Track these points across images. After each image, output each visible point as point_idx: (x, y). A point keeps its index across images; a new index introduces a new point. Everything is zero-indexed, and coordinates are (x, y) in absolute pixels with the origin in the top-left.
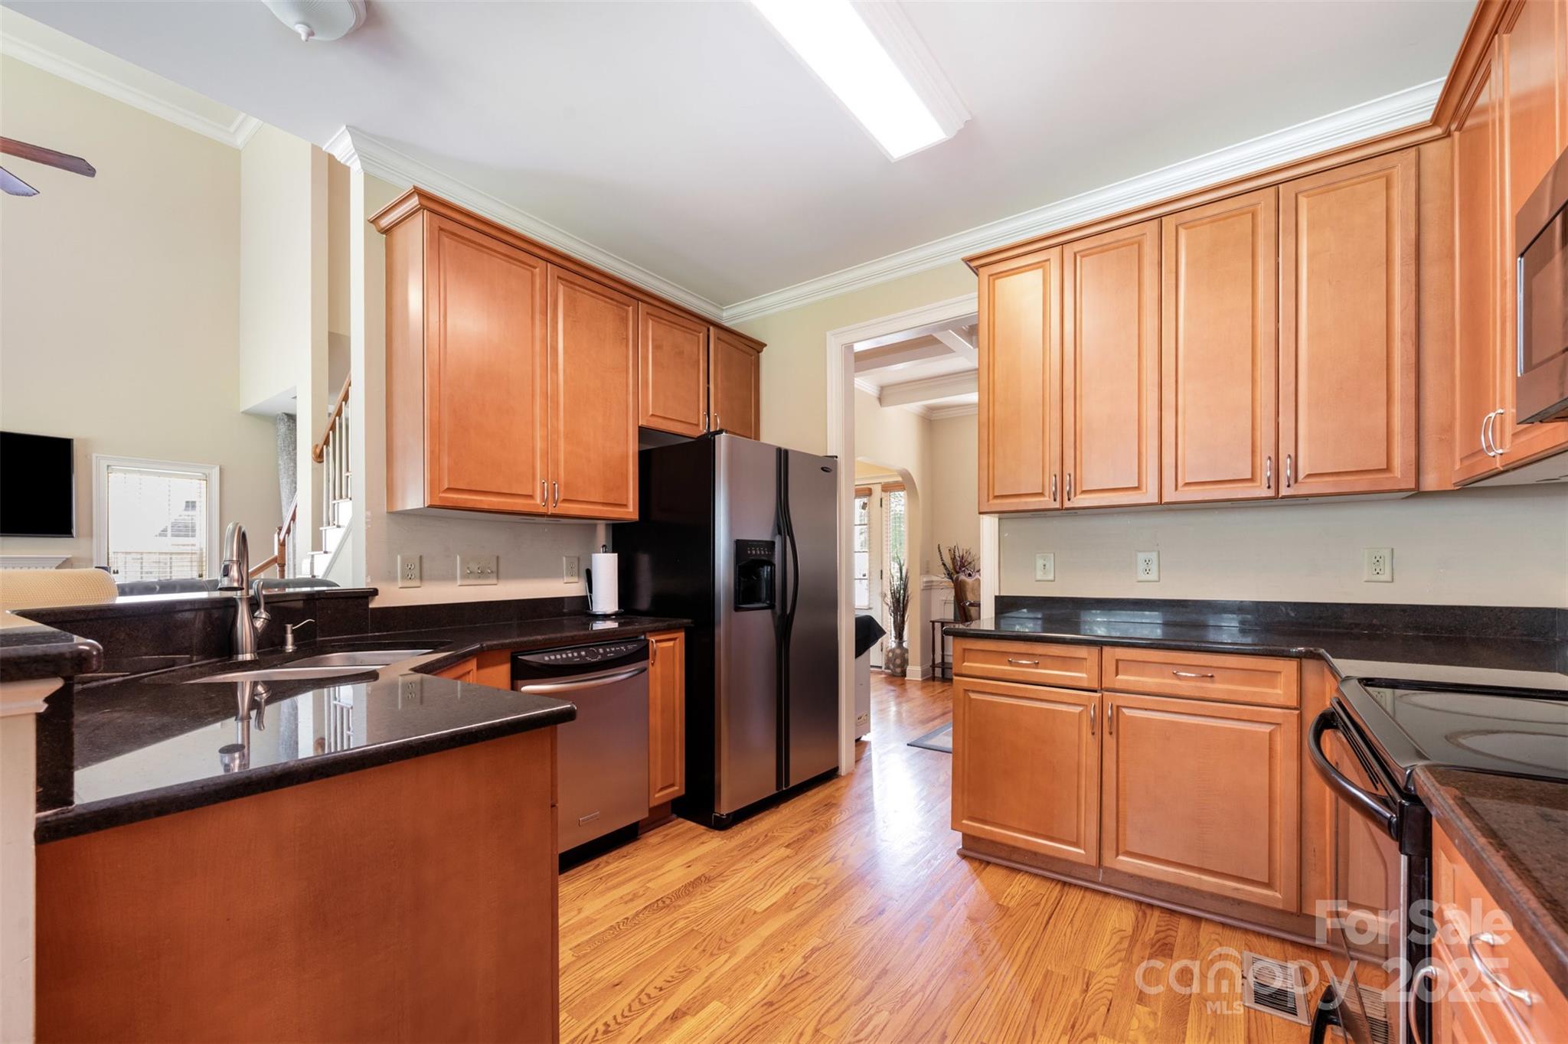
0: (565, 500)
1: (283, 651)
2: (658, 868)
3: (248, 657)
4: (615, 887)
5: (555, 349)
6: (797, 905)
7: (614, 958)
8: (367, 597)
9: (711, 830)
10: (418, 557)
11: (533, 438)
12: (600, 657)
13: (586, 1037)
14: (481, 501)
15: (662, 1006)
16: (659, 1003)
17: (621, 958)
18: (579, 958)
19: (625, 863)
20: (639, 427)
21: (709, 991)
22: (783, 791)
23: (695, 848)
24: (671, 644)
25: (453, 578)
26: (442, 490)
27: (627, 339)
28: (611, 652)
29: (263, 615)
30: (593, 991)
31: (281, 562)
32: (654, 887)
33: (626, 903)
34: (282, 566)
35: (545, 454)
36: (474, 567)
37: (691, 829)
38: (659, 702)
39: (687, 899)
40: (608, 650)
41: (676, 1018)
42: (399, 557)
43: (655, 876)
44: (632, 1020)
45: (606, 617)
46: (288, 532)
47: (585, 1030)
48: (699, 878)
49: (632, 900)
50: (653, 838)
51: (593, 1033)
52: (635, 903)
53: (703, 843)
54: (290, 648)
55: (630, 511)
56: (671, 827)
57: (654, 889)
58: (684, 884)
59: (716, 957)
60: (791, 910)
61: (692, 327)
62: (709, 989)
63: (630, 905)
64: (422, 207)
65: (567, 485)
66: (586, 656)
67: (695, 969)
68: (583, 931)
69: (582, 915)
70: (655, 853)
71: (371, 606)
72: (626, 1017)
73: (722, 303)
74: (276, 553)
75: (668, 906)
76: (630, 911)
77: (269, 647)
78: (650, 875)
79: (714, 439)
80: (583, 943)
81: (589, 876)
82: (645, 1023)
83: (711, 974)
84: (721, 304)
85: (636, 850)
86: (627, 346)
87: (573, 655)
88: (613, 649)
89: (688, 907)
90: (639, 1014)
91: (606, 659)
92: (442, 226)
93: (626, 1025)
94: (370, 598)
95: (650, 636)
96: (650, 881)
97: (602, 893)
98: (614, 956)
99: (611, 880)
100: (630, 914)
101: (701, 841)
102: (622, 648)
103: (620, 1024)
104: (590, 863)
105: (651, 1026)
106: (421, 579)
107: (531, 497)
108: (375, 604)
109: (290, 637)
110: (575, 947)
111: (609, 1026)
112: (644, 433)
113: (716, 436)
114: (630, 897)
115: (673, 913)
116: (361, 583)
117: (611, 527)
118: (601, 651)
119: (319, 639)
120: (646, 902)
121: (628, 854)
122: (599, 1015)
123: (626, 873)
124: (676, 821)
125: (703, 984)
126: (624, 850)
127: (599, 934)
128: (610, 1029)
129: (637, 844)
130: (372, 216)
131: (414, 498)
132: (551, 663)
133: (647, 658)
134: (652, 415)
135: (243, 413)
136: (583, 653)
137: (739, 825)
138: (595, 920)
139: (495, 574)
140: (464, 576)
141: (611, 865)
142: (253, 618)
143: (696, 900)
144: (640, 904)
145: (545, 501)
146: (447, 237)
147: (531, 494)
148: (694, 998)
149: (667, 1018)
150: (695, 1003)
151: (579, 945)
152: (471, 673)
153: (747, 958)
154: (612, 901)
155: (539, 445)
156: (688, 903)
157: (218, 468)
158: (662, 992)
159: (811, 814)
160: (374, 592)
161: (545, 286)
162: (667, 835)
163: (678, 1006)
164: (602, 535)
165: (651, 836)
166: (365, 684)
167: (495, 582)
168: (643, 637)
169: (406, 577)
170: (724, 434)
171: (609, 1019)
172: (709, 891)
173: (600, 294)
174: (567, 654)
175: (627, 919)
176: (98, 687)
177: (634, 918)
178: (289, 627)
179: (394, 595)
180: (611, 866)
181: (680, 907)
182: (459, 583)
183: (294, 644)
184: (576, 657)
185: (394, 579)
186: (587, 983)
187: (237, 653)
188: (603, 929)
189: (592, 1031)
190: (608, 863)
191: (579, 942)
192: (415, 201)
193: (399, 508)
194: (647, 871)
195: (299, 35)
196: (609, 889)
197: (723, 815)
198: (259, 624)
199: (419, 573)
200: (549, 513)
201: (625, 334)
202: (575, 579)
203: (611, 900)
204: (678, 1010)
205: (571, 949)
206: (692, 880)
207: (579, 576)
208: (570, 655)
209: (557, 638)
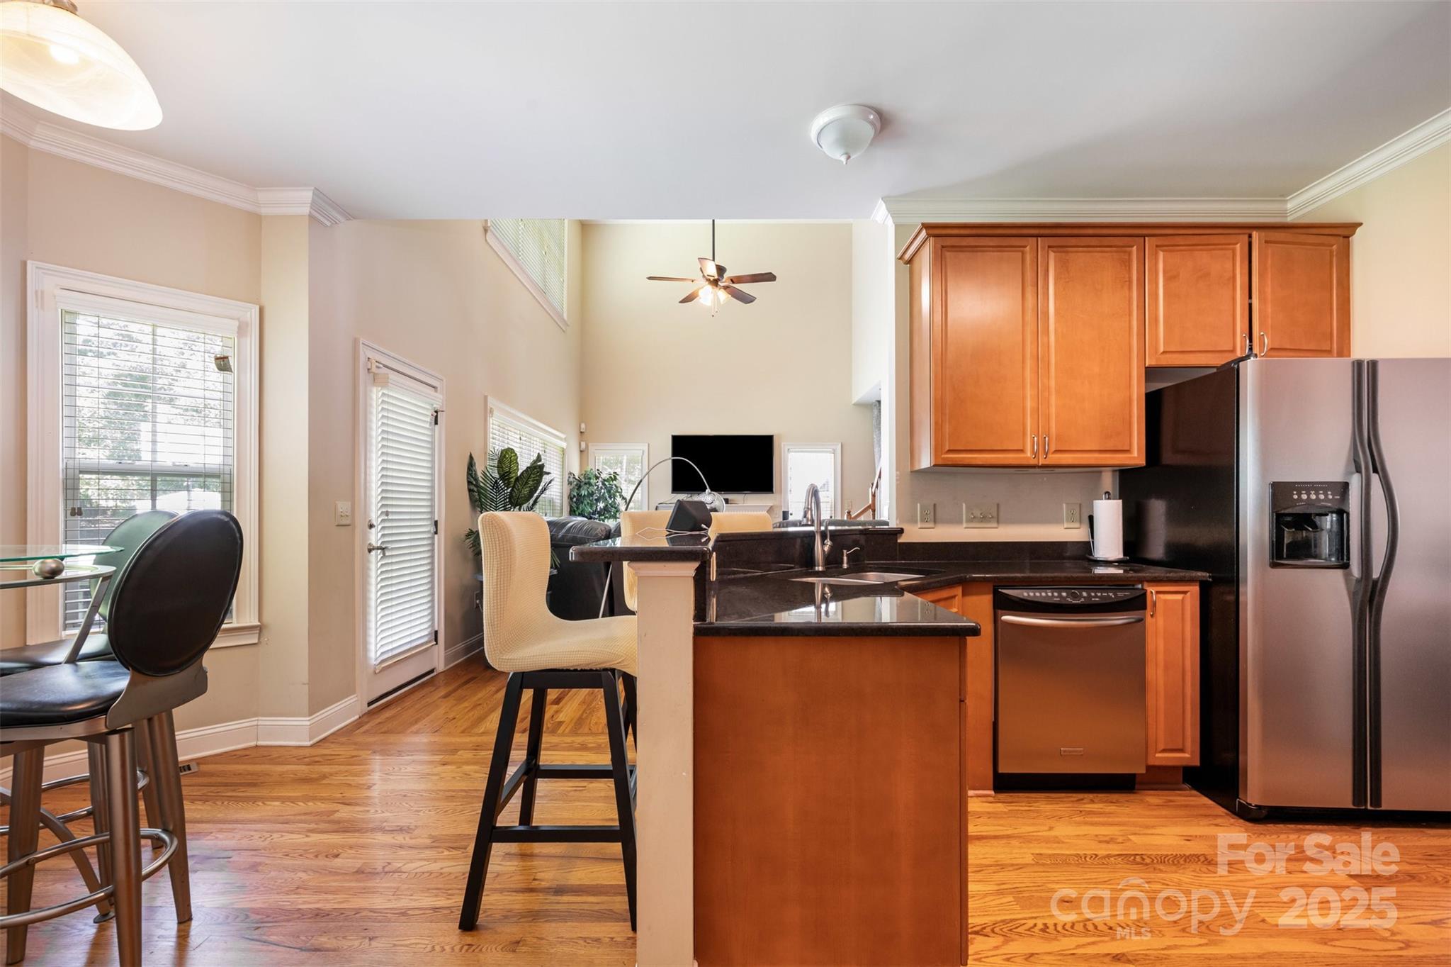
0: (1057, 451)
1: (841, 567)
2: (1147, 827)
3: (820, 569)
4: (1092, 824)
5: (1046, 314)
6: (1337, 943)
7: (1071, 880)
8: (896, 534)
9: (1233, 816)
10: (932, 504)
11: (1024, 398)
12: (1083, 600)
13: (1024, 924)
14: (975, 458)
15: (1106, 942)
16: (1106, 939)
17: (1076, 883)
18: (1037, 864)
19: (1112, 808)
20: (1146, 368)
21: (1166, 959)
22: (1366, 809)
23: (1204, 826)
24: (1179, 597)
25: (960, 522)
26: (944, 451)
27: (1130, 281)
28: (1096, 596)
29: (828, 542)
30: (1043, 895)
31: (872, 508)
32: (1136, 841)
33: (1100, 842)
34: (874, 511)
35: (1036, 411)
36: (978, 513)
37: (1208, 807)
38: (1161, 657)
39: (1174, 868)
40: (1093, 594)
41: (1119, 959)
42: (919, 505)
43: (1142, 832)
44: (1071, 936)
45: (1107, 563)
46: (877, 487)
47: (1025, 919)
48: (1198, 856)
49: (1107, 842)
50: (1153, 798)
51: (1032, 925)
52: (1110, 846)
53: (1217, 825)
54: (845, 566)
55: (1136, 456)
56: (1180, 795)
57: (1135, 843)
58: (1174, 854)
59: (1188, 935)
60: (1326, 944)
61: (1223, 242)
62: (1167, 958)
63: (1104, 846)
64: (929, 235)
65: (1059, 438)
66: (1067, 597)
67: (1157, 932)
68: (1049, 845)
69: (1053, 833)
70: (1148, 813)
71: (899, 541)
72: (1067, 930)
73: (1283, 194)
74: (870, 502)
75: (1147, 864)
76: (1103, 850)
77: (832, 562)
78: (1137, 830)
79: (1238, 366)
80: (1045, 854)
81: (1070, 805)
82: (1083, 945)
83: (1176, 947)
84: (1282, 196)
85: (1127, 801)
86: (1130, 288)
87: (1052, 594)
88: (1099, 594)
89: (1173, 875)
90: (1080, 934)
91: (1091, 602)
92: (944, 244)
93: (1065, 937)
94: (898, 535)
95: (1149, 586)
96: (1135, 834)
97: (1079, 824)
98: (1072, 878)
99: (1091, 817)
100: (1102, 853)
101: (1215, 822)
102: (1111, 594)
103: (1058, 932)
104: (1074, 795)
105: (1090, 950)
106: (935, 522)
107: (1022, 451)
108: (902, 539)
109: (845, 558)
110: (1037, 854)
111: (1048, 928)
112: (1151, 373)
113: (1241, 363)
114: (1107, 839)
115: (1149, 872)
116: (893, 525)
117: (1118, 473)
118: (1085, 594)
119: (866, 562)
120: (1122, 850)
121: (1117, 802)
122: (1041, 915)
123: (1109, 817)
124: (1188, 792)
125: (1163, 949)
126: (1115, 797)
127: (1063, 855)
128: (1047, 930)
129: (1132, 797)
130: (899, 255)
131: (925, 461)
132: (1029, 599)
133: (1144, 608)
134: (1164, 352)
135: (855, 404)
136: (1064, 594)
137: (1281, 826)
138: (1063, 842)
139: (996, 520)
140: (969, 521)
141: (1096, 804)
142: (823, 544)
143: (1183, 873)
144: (1115, 849)
145: (1036, 454)
146: (949, 251)
147: (1021, 448)
148: (1146, 955)
149: (1109, 954)
150: (1145, 959)
151: (1041, 854)
152: (957, 598)
153: (1232, 957)
154: (1086, 835)
155: (1029, 404)
156: (1173, 873)
157: (840, 445)
158: (1111, 931)
159: (1420, 856)
160: (901, 531)
161: (1036, 260)
162: (1171, 801)
163: (1125, 950)
164: (1108, 481)
165: (1151, 795)
166: (895, 598)
167: (995, 525)
168: (1140, 586)
169: (924, 520)
170: (1252, 358)
171: (1050, 922)
172: (1205, 873)
173: (1097, 247)
174: (1046, 593)
175: (1096, 855)
176: (750, 577)
177: (1104, 857)
178: (845, 551)
179: (916, 533)
180: (1096, 806)
181: (1161, 871)
182: (965, 525)
183: (847, 564)
184: (1057, 597)
185: (916, 522)
186: (1039, 886)
187: (815, 566)
188: (1068, 852)
189: (1031, 923)
190: (1092, 801)
191: (1042, 852)
192: (924, 233)
193: (917, 468)
194: (1134, 825)
195: (843, 162)
196: (1086, 823)
197: (1251, 805)
198: (826, 549)
199: (934, 517)
200: (1040, 464)
201: (1127, 276)
202: (1077, 525)
203: (1086, 833)
204: (1123, 954)
205: (1032, 854)
206: (1187, 853)
207: (1081, 522)
208: (1050, 594)
209: (1036, 578)
